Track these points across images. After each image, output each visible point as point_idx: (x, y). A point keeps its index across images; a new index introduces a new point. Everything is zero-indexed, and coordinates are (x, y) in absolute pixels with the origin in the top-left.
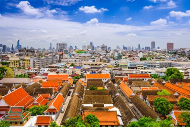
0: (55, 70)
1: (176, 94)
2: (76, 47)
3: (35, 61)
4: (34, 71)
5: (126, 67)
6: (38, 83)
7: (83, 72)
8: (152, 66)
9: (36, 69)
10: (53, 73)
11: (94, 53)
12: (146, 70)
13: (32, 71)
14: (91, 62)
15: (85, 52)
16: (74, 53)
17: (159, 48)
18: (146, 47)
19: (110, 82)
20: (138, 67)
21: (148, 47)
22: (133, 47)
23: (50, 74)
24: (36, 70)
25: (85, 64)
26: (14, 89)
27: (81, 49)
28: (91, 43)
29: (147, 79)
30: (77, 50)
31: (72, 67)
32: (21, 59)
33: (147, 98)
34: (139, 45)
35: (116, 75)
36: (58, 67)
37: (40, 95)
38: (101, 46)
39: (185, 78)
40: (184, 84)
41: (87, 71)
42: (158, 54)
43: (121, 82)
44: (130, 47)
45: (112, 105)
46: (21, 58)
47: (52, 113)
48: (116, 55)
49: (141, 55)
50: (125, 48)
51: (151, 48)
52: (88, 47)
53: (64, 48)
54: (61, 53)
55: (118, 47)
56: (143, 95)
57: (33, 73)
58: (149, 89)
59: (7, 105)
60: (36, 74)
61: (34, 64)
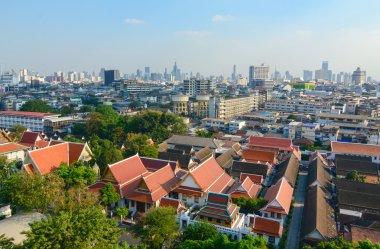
2: (287, 73)
4: (219, 126)
7: (322, 134)
13: (216, 125)
16: (288, 88)
23: (250, 133)
24: (221, 123)
25: (322, 118)
27: (302, 79)
28: (325, 65)
31: (295, 123)
36: (264, 121)
37: (247, 177)
41: (330, 135)
47: (275, 215)
60: (223, 131)
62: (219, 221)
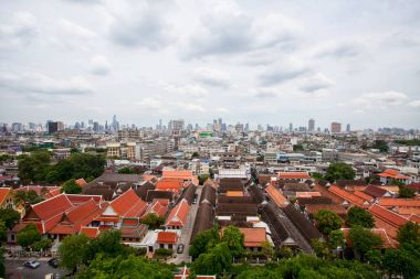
0: (172, 163)
1: (345, 203)
2: (196, 125)
3: (143, 149)
4: (142, 164)
5: (275, 161)
6: (151, 182)
7: (213, 166)
8: (311, 159)
9: (145, 160)
10: (170, 169)
11: (224, 136)
12: (303, 166)
13: (140, 164)
14: (222, 151)
15: (211, 135)
16: (196, 135)
17: (319, 129)
18: (300, 128)
19: (252, 184)
21: (303, 128)
22: (281, 127)
23: (165, 169)
24: (144, 162)
25: (214, 155)
26: (120, 191)
27: (205, 129)
28: (221, 120)
29: (305, 180)
30: (199, 131)
31: (196, 160)
32: (123, 145)
33: (305, 208)
34: (291, 124)
35: (260, 172)
36: (175, 159)
37: (157, 202)
38: (234, 125)
39: (357, 178)
40: (356, 188)
41: (218, 166)
42: (319, 139)
43: (268, 184)
45: (257, 218)
46: (122, 142)
47: (176, 227)
48: (258, 140)
49: (294, 141)
50: (270, 128)
51: (308, 128)
55: (259, 126)
56: (299, 203)
57: (141, 167)
58: (307, 195)
59: (115, 214)
61: (141, 153)
62: (131, 240)
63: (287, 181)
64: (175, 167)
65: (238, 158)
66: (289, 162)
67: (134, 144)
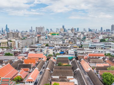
0: (34, 50)
2: (51, 30)
3: (19, 42)
4: (18, 51)
5: (88, 48)
6: (21, 60)
7: (55, 51)
8: (108, 46)
9: (20, 48)
10: (33, 52)
11: (65, 35)
12: (102, 50)
13: (17, 50)
14: (61, 43)
15: (58, 35)
16: (50, 35)
18: (107, 30)
19: (74, 60)
20: (97, 48)
21: (108, 30)
22: (96, 29)
23: (30, 52)
24: (20, 50)
25: (57, 45)
26: (4, 64)
28: (63, 27)
29: (102, 57)
30: (52, 33)
31: (47, 48)
32: (9, 41)
33: (99, 72)
34: (102, 28)
35: (79, 54)
36: (36, 47)
37: (22, 70)
38: (71, 29)
41: (57, 51)
43: (82, 60)
44: (94, 29)
45: (72, 77)
46: (9, 39)
47: (30, 82)
48: (82, 37)
49: (101, 37)
50: (90, 30)
51: (111, 30)
52: (61, 29)
53: (42, 30)
54: (39, 35)
55: (84, 29)
56: (96, 70)
57: (18, 52)
58: (102, 65)
60: (20, 53)
61: (18, 45)
63: (92, 58)
64: (36, 52)
65: (69, 46)
66: (95, 48)
67: (14, 40)
